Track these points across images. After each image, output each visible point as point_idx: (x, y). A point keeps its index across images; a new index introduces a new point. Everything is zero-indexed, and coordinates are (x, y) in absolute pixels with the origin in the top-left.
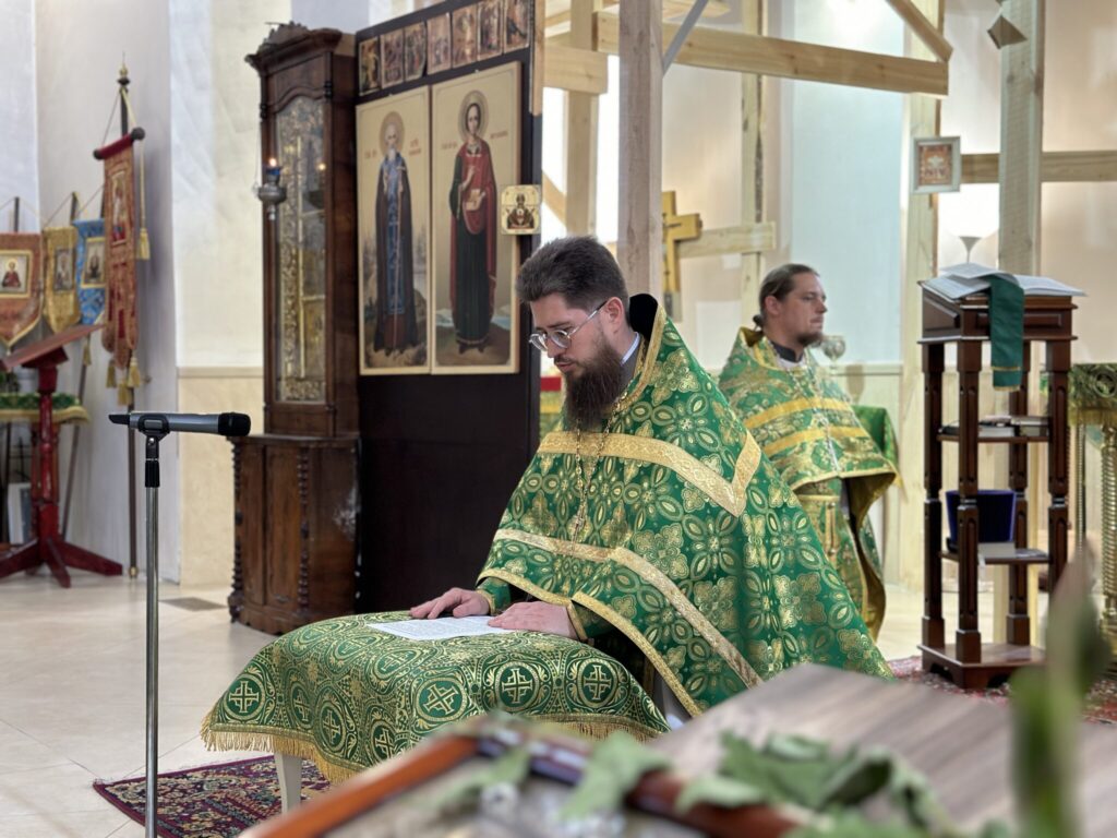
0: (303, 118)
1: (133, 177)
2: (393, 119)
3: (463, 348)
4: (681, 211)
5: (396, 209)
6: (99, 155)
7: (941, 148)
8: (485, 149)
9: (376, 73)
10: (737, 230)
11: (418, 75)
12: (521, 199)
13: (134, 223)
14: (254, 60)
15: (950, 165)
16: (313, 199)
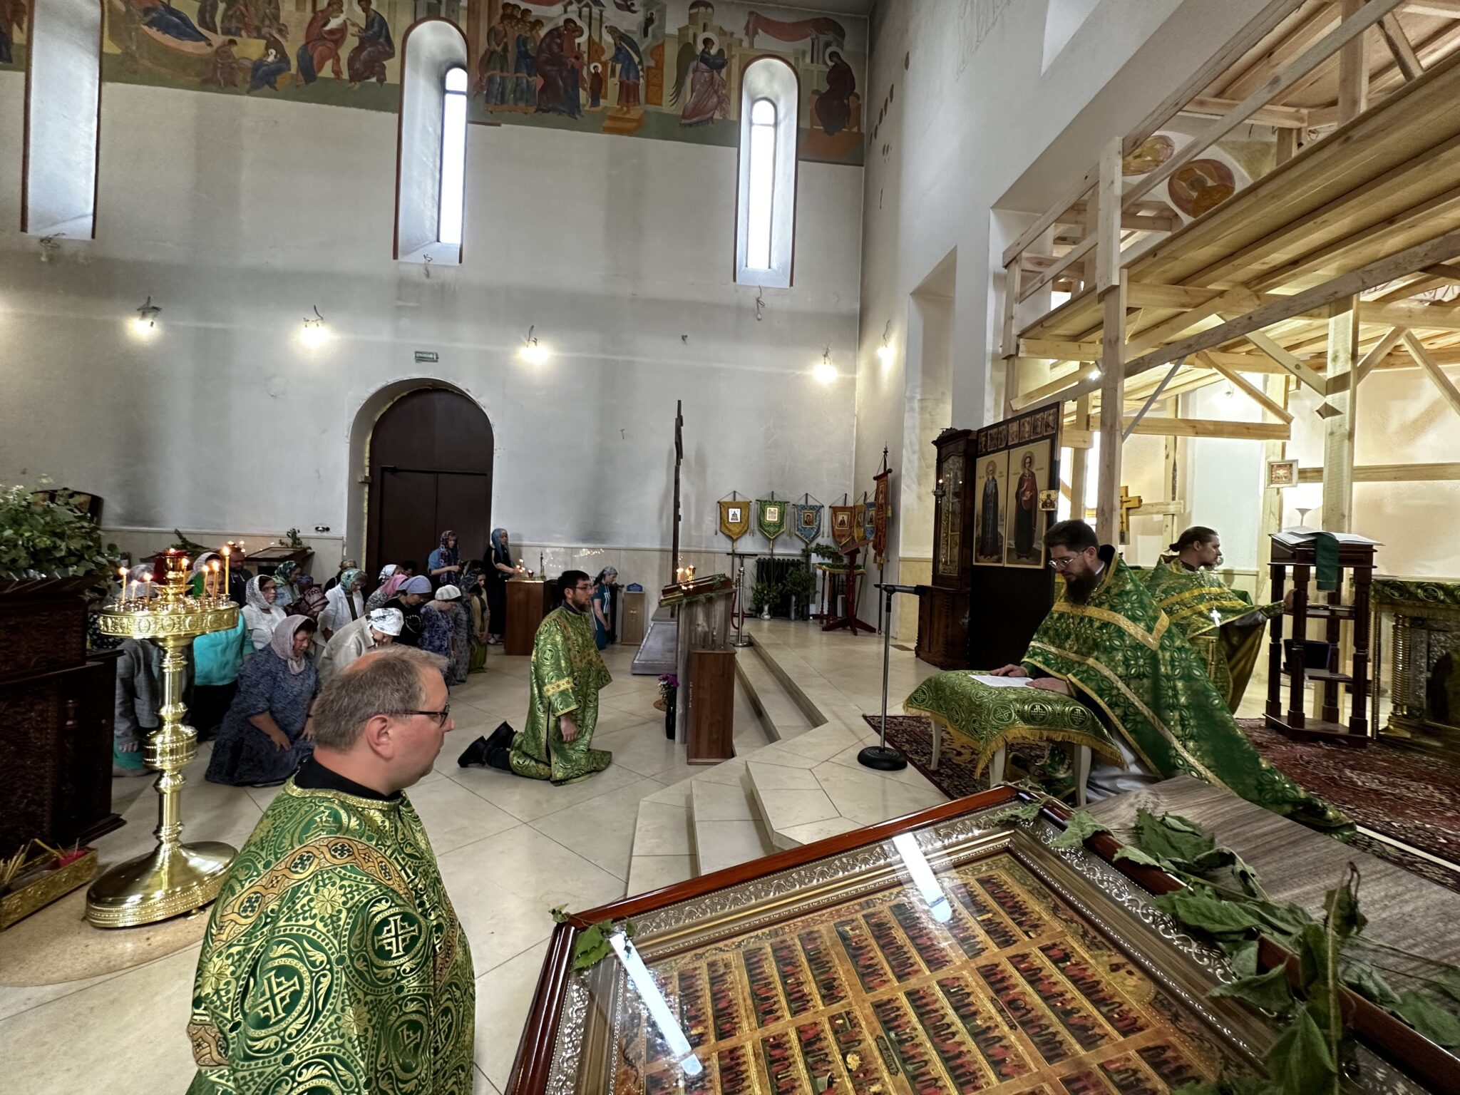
0: (954, 464)
1: (887, 487)
2: (992, 463)
3: (1019, 557)
4: (1130, 495)
5: (991, 499)
6: (875, 478)
7: (1285, 465)
8: (1033, 475)
9: (985, 446)
10: (1161, 504)
11: (1003, 446)
12: (1049, 496)
13: (886, 503)
14: (934, 442)
15: (1291, 474)
16: (956, 494)
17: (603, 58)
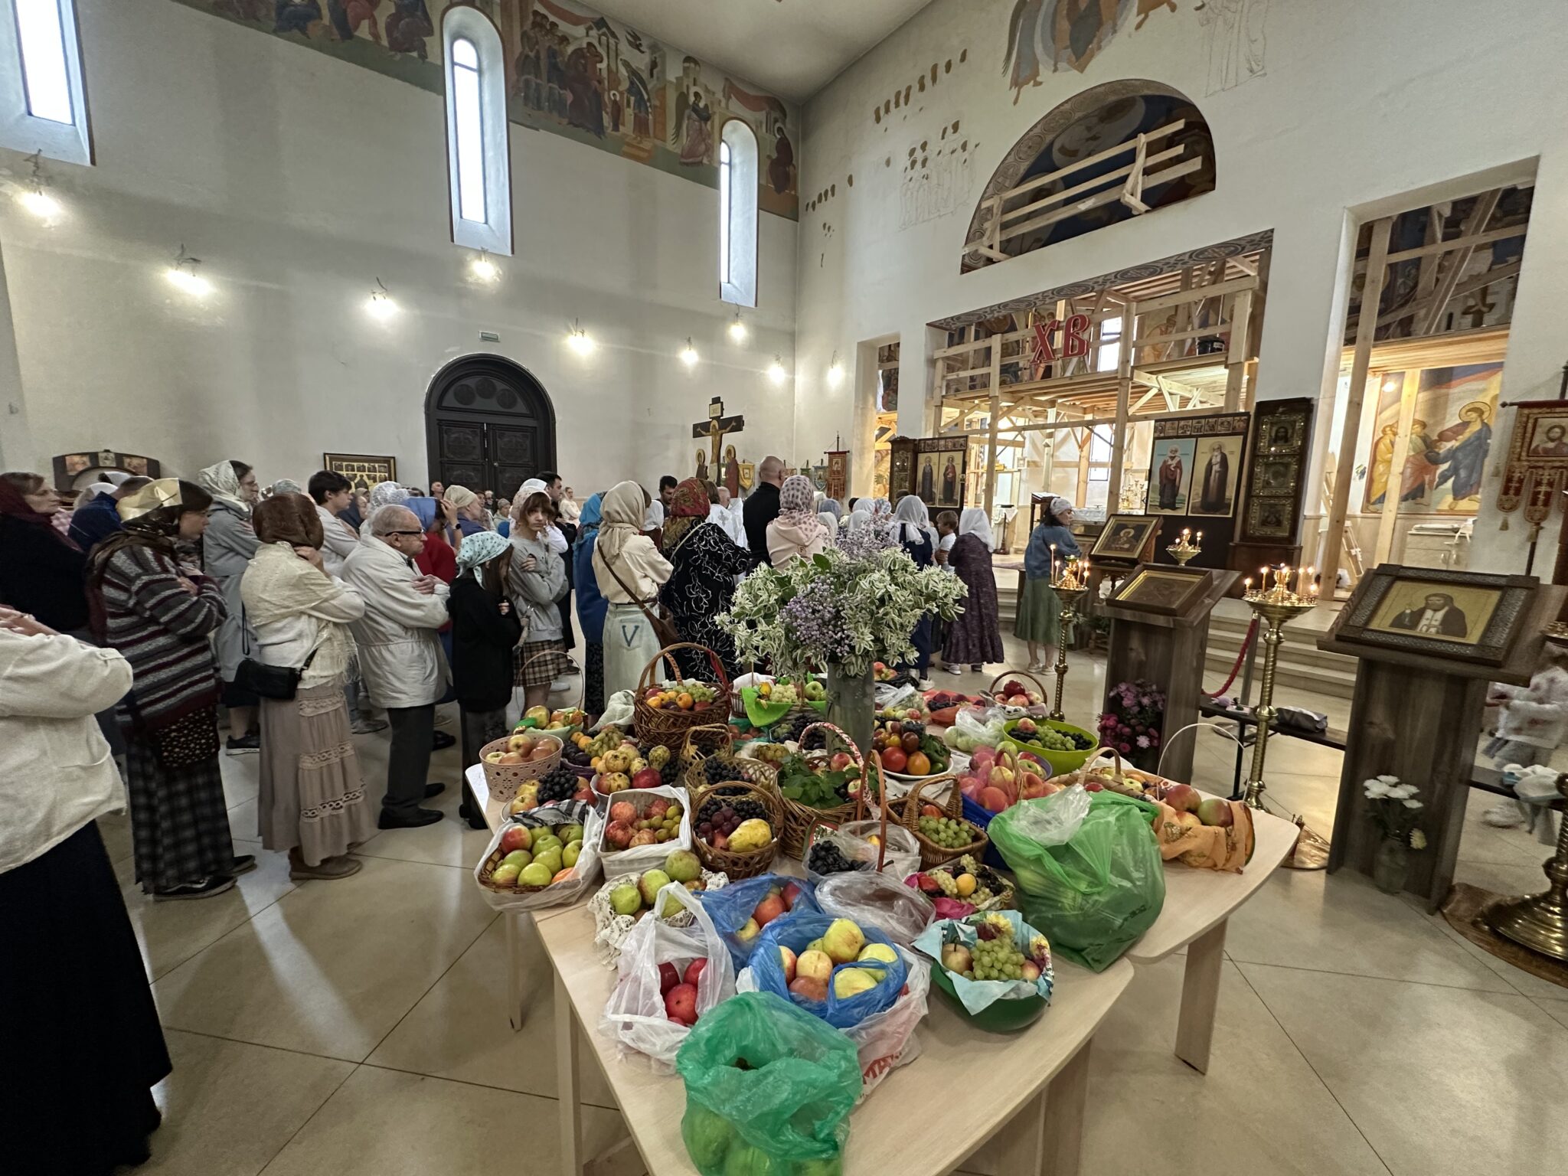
0: (903, 454)
2: (928, 457)
3: (945, 503)
5: (928, 475)
6: (828, 454)
9: (924, 448)
11: (934, 450)
12: (963, 477)
14: (888, 441)
17: (621, 88)
